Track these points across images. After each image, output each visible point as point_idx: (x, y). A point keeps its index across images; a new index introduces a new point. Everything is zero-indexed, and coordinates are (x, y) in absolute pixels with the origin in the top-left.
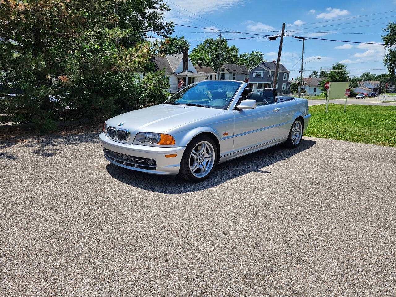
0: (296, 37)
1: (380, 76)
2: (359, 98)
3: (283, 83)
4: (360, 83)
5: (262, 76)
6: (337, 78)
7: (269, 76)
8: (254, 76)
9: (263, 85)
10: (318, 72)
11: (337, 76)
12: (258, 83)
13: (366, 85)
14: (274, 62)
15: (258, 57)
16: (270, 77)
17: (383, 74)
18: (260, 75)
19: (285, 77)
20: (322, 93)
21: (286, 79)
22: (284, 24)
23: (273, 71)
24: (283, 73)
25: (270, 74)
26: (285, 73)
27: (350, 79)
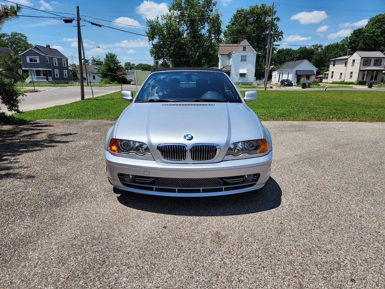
0: (92, 24)
1: (138, 65)
2: (133, 84)
3: (64, 70)
4: (128, 71)
5: (38, 62)
6: (112, 66)
7: (47, 62)
8: (28, 61)
9: (42, 72)
10: (89, 60)
11: (112, 65)
12: (35, 69)
13: (132, 73)
14: (48, 46)
15: (21, 39)
16: (49, 63)
17: (139, 64)
18: (36, 61)
19: (64, 64)
20: (102, 80)
21: (66, 66)
22: (78, 7)
23: (50, 56)
24: (62, 59)
25: (48, 60)
26: (63, 60)
27: (122, 68)
